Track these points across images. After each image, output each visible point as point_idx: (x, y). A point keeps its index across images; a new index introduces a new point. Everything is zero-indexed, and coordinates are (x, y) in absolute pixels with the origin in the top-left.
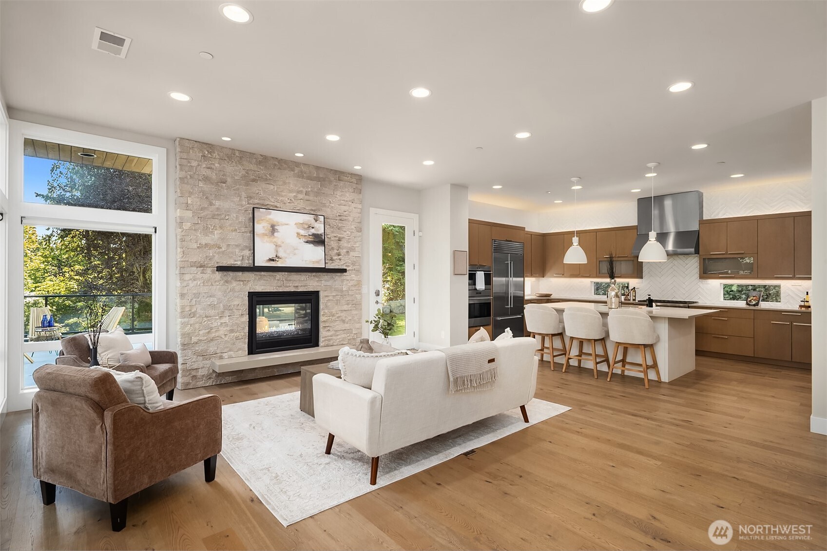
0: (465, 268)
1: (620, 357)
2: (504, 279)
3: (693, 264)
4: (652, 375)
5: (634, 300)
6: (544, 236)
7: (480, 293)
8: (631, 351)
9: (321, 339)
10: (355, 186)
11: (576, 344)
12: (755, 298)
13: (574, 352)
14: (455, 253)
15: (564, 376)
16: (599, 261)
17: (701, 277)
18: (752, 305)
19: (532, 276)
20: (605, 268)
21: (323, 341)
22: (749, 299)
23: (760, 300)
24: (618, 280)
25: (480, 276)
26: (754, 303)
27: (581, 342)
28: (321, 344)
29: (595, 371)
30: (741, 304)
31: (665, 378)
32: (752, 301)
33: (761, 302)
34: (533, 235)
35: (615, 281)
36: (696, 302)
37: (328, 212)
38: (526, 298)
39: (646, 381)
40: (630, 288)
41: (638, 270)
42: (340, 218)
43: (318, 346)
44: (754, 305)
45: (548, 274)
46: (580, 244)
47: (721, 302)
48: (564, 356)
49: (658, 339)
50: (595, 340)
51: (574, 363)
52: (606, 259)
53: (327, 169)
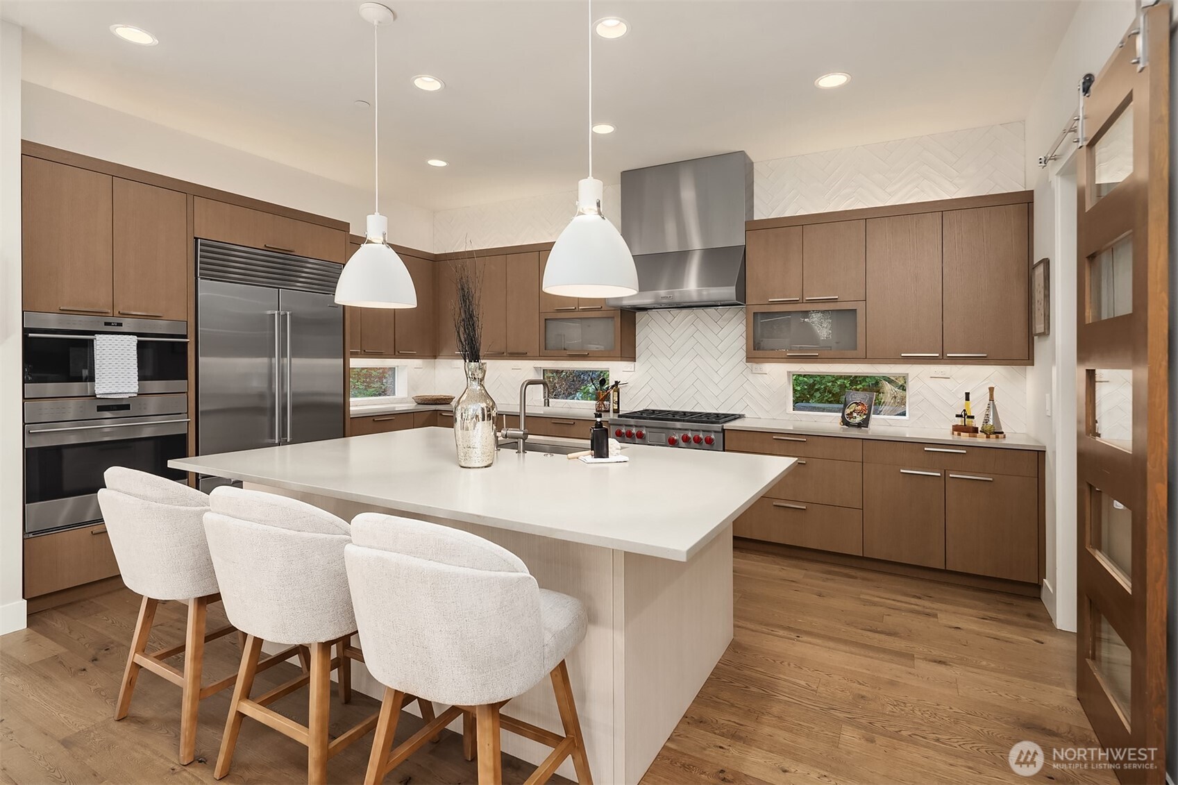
5: (615, 412)
6: (437, 261)
7: (124, 407)
12: (860, 408)
16: (546, 320)
17: (750, 359)
18: (853, 426)
22: (848, 411)
23: (872, 412)
26: (858, 419)
30: (831, 422)
32: (855, 415)
33: (873, 416)
40: (608, 383)
41: (626, 344)
44: (859, 425)
47: (790, 415)
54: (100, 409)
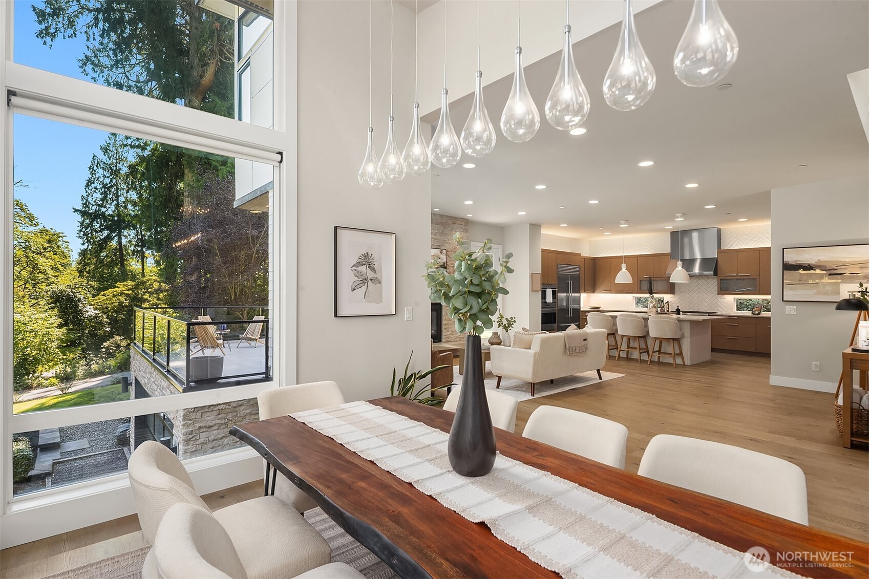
0: (539, 287)
1: (657, 348)
2: (565, 294)
3: (713, 284)
4: (679, 361)
5: (668, 311)
6: (594, 259)
7: (549, 305)
8: (664, 344)
9: (443, 337)
10: (463, 227)
11: (625, 340)
12: (758, 309)
13: (624, 346)
14: (532, 275)
15: (617, 362)
16: (640, 280)
17: (719, 294)
18: (755, 314)
19: (585, 292)
20: (645, 286)
21: (445, 338)
22: (754, 310)
23: (761, 310)
24: (655, 296)
25: (549, 292)
26: (757, 313)
27: (629, 338)
28: (443, 340)
29: (639, 360)
30: (749, 314)
31: (688, 362)
32: (756, 311)
34: (585, 259)
35: (653, 296)
36: (715, 313)
37: (447, 246)
38: (581, 309)
39: (674, 365)
40: (665, 302)
41: (671, 289)
42: (455, 250)
43: (441, 342)
45: (598, 291)
46: (627, 269)
47: (734, 312)
48: (616, 350)
49: (683, 336)
50: (639, 337)
51: (623, 355)
52: (646, 279)
53: (447, 216)
54: (547, 305)
